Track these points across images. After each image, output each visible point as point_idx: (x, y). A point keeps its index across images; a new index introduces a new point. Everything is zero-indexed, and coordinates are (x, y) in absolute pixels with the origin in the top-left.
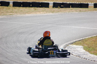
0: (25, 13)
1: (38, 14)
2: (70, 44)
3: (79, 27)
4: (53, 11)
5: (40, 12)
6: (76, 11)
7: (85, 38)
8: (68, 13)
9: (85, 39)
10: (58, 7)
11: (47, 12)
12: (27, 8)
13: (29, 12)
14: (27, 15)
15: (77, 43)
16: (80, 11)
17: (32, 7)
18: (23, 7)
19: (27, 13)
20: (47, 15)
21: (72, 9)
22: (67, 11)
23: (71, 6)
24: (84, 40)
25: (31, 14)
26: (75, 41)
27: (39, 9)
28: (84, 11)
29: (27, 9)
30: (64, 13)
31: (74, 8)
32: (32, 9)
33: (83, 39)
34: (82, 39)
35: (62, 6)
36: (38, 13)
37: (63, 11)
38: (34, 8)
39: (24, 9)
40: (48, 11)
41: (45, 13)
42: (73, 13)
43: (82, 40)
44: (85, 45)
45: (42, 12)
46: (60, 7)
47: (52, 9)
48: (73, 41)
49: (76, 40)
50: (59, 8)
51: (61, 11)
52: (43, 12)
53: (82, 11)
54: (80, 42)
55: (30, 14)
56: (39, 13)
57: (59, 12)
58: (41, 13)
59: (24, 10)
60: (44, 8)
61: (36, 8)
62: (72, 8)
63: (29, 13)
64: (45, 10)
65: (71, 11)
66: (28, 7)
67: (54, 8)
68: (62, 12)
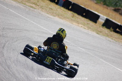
0: (55, 15)
4: (100, 30)
5: (78, 24)
10: (111, 28)
11: (89, 28)
13: (61, 15)
14: (57, 19)
17: (71, 10)
18: (57, 4)
19: (58, 15)
20: (88, 32)
25: (64, 20)
27: (80, 19)
29: (61, 9)
30: (115, 42)
32: (69, 15)
35: (117, 30)
36: (74, 23)
38: (73, 13)
39: (57, 8)
40: (92, 28)
41: (87, 28)
45: (82, 24)
46: (113, 30)
47: (100, 27)
50: (111, 31)
51: (111, 36)
52: (84, 25)
55: (62, 19)
57: (108, 36)
58: (80, 25)
59: (55, 9)
60: (88, 20)
61: (76, 15)
63: (61, 17)
64: (88, 24)
66: (65, 8)
67: (105, 27)
68: (112, 39)
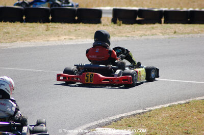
0: (15, 39)
1: (53, 41)
2: (101, 127)
5: (58, 36)
6: (164, 34)
7: (152, 108)
9: (150, 111)
16: (175, 33)
18: (27, 21)
19: (21, 38)
20: (75, 43)
22: (139, 32)
26: (118, 116)
32: (41, 29)
34: (141, 111)
35: (138, 18)
36: (52, 39)
39: (17, 28)
41: (75, 38)
45: (65, 35)
48: (112, 118)
49: (123, 115)
52: (68, 35)
55: (29, 41)
56: (56, 39)
58: (62, 38)
59: (15, 31)
63: (26, 38)
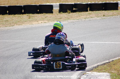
0: (13, 24)
1: (35, 24)
2: (89, 71)
3: (103, 42)
4: (59, 17)
5: (37, 21)
6: (98, 17)
8: (84, 20)
9: (113, 61)
10: (68, 11)
11: (49, 20)
12: (17, 15)
13: (19, 22)
14: (16, 27)
15: (99, 68)
16: (104, 16)
17: (24, 13)
18: (9, 14)
19: (16, 23)
20: (50, 25)
21: (90, 14)
22: (82, 16)
23: (89, 9)
24: (111, 63)
25: (23, 25)
26: (96, 65)
27: (36, 16)
28: (110, 16)
29: (16, 17)
30: (77, 20)
31: (94, 12)
32: (25, 18)
33: (109, 62)
34: (107, 61)
35: (74, 9)
37: (76, 17)
38: (28, 15)
40: (51, 19)
41: (47, 22)
42: (91, 19)
43: (107, 63)
44: (112, 72)
45: (41, 20)
46: (70, 11)
47: (57, 15)
48: (93, 66)
49: (98, 64)
50: (69, 13)
51: (72, 17)
52: (43, 20)
53: (106, 16)
54: (105, 66)
55: (21, 25)
56: (37, 23)
57: (69, 19)
58: (40, 22)
59: (11, 19)
60: (44, 14)
61: (31, 15)
62: (91, 12)
64: (46, 17)
65: (88, 16)
68: (74, 19)
